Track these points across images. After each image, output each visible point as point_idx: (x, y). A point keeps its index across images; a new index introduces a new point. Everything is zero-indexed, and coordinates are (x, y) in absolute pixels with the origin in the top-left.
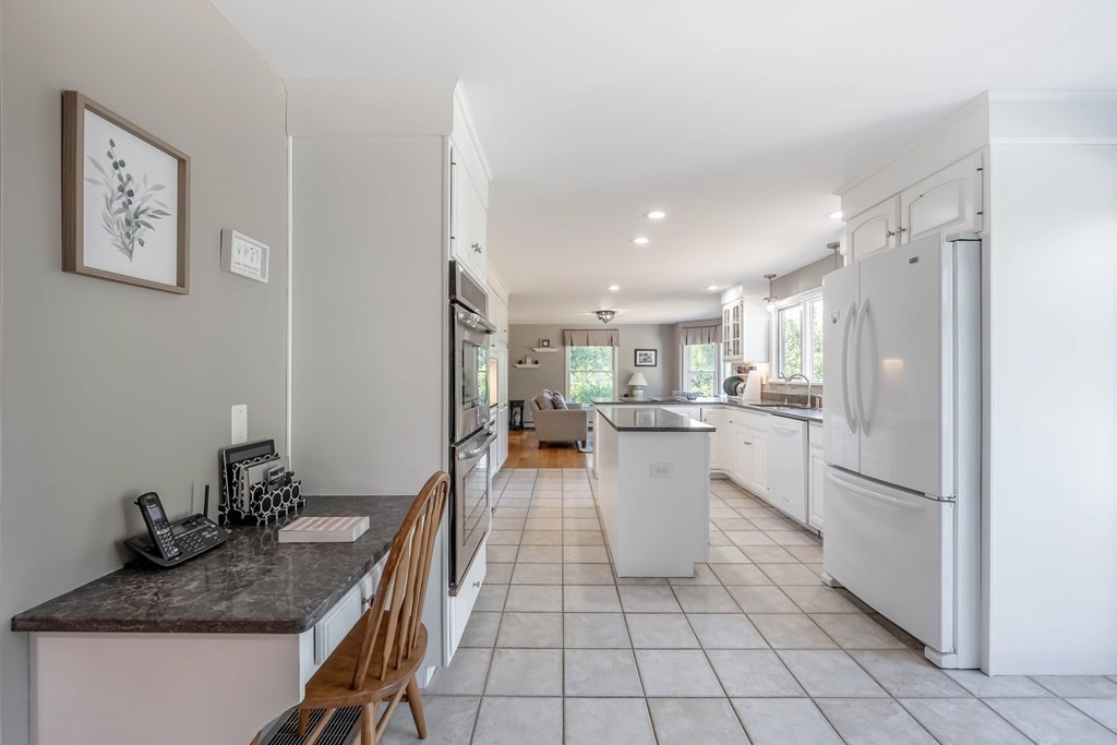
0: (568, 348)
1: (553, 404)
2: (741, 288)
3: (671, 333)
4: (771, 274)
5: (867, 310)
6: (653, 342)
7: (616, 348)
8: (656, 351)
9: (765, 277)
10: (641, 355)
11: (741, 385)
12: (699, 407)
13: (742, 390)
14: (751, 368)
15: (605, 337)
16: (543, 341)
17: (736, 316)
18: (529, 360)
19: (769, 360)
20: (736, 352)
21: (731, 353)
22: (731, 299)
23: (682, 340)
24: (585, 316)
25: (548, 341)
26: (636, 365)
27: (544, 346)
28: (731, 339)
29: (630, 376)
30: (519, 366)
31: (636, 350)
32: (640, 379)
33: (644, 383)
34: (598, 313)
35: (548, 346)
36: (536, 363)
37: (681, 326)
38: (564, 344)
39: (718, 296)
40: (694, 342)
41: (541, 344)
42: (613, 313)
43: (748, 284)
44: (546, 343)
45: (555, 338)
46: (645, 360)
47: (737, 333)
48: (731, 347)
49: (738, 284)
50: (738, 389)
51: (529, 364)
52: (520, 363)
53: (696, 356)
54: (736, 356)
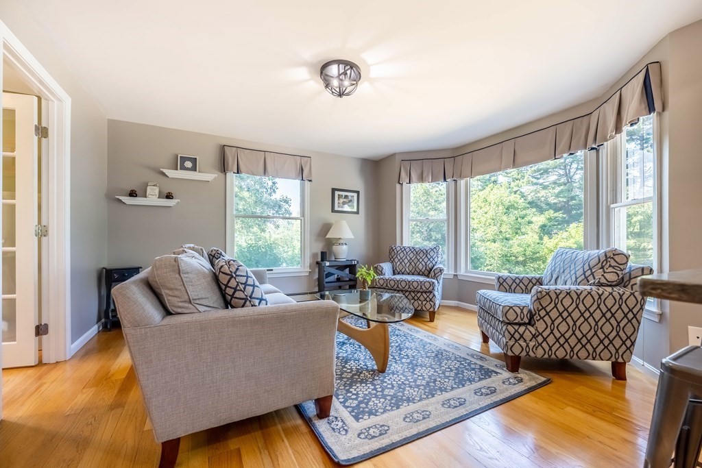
0: (231, 176)
6: (354, 180)
7: (308, 183)
8: (358, 192)
15: (292, 165)
16: (184, 159)
18: (153, 191)
25: (194, 161)
26: (333, 210)
27: (185, 168)
29: (327, 228)
30: (128, 200)
31: (334, 190)
32: (342, 231)
35: (194, 169)
36: (169, 196)
37: (397, 158)
38: (224, 168)
40: (422, 179)
41: (180, 162)
44: (188, 164)
45: (207, 157)
51: (153, 198)
52: (132, 194)
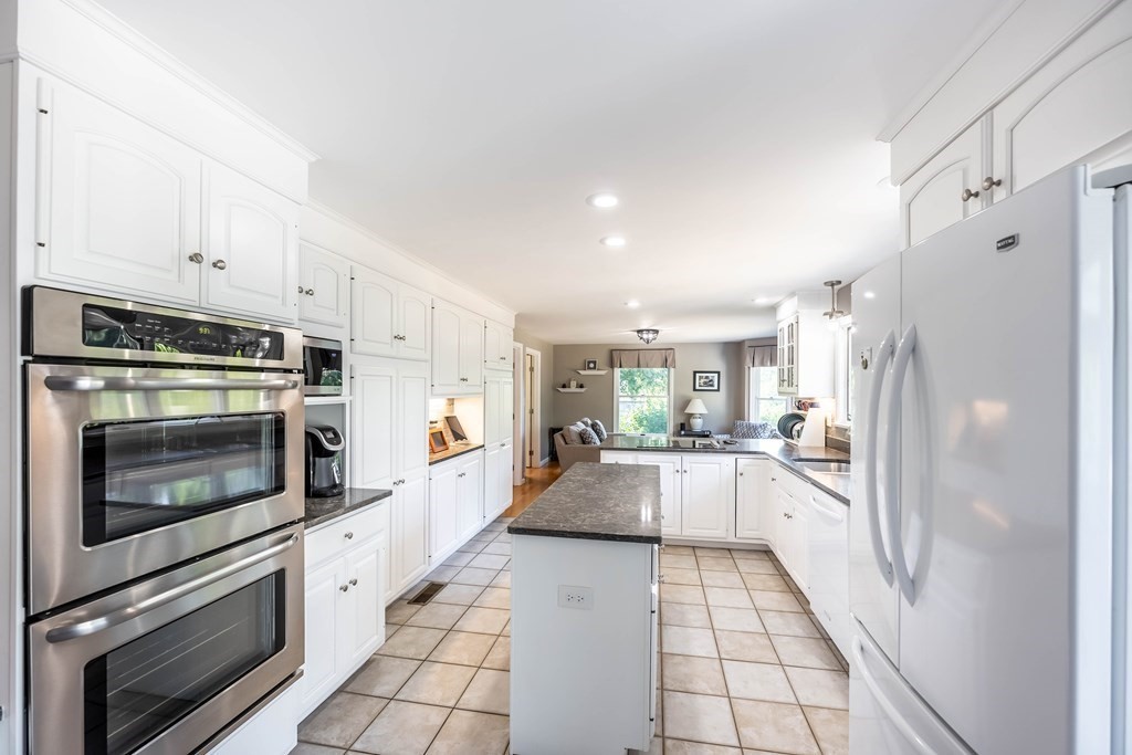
0: (617, 371)
1: (582, 438)
2: (796, 298)
3: (736, 352)
4: (834, 279)
5: (914, 350)
6: (716, 363)
7: (672, 370)
8: (719, 373)
9: (825, 283)
10: (701, 378)
11: (797, 427)
12: (734, 456)
13: (799, 432)
14: (812, 405)
15: (658, 357)
16: (589, 362)
17: (791, 335)
18: (573, 384)
19: (834, 396)
20: (790, 384)
21: (786, 383)
22: (786, 314)
23: (748, 361)
24: (624, 335)
25: (595, 363)
26: (695, 390)
27: (589, 368)
28: (786, 367)
29: (687, 403)
30: (562, 390)
31: (695, 373)
32: (698, 407)
33: (704, 411)
34: (639, 331)
35: (595, 368)
36: (581, 386)
37: (747, 344)
38: (612, 365)
39: (772, 310)
40: (762, 364)
41: (587, 366)
42: (656, 332)
43: (805, 294)
44: (592, 365)
45: (602, 359)
46: (705, 383)
47: (791, 361)
48: (786, 377)
49: (792, 294)
50: (794, 433)
51: (573, 389)
52: (564, 386)
53: (763, 381)
54: (790, 390)
